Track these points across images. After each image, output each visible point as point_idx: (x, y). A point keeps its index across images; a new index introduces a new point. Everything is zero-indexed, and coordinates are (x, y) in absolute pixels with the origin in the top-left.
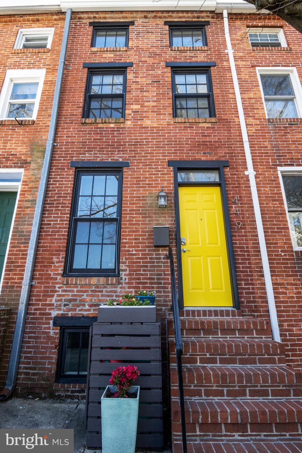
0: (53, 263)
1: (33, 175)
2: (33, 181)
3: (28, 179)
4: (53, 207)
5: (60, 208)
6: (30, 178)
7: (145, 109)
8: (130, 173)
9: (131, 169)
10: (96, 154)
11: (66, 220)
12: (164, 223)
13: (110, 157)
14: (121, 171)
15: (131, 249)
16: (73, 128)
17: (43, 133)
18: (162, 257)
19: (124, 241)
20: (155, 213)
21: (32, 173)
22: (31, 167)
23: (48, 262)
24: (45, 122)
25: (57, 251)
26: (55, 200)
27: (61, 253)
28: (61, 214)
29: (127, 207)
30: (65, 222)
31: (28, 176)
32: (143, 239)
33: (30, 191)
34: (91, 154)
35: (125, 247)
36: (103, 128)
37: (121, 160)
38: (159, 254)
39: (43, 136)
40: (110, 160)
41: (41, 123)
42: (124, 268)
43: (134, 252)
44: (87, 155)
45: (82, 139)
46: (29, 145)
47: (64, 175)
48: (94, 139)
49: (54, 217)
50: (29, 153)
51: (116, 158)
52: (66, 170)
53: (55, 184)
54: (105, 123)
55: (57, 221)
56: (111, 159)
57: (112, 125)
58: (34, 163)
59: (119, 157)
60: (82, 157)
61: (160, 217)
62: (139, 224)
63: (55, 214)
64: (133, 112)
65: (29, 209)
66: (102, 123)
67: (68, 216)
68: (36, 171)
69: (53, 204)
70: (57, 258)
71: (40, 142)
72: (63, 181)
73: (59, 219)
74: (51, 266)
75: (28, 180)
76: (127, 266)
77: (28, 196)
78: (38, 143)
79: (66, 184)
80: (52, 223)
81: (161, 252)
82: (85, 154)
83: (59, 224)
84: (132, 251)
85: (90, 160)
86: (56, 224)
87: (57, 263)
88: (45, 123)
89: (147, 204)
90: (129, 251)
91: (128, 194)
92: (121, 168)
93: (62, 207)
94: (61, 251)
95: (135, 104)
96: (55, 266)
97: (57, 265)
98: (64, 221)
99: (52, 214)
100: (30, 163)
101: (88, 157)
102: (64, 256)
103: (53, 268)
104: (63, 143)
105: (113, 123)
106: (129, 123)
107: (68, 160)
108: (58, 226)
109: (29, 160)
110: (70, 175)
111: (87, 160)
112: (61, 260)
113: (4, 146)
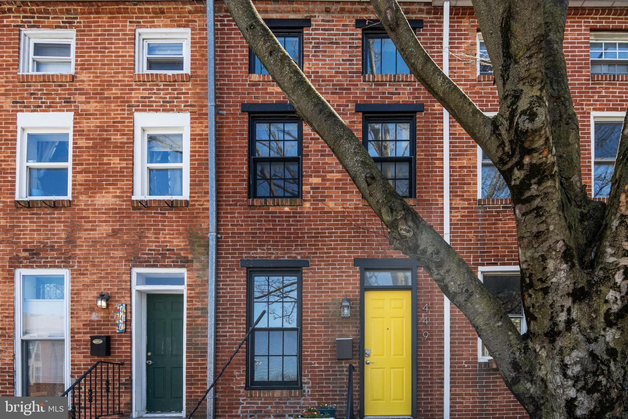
0: (235, 376)
1: (198, 277)
2: (199, 285)
3: (193, 282)
4: (226, 316)
5: (234, 318)
6: (195, 281)
7: (328, 184)
8: (310, 274)
9: (311, 269)
10: (270, 249)
11: (243, 332)
12: (348, 334)
13: (287, 253)
14: (300, 271)
15: (313, 362)
16: (239, 213)
17: (203, 220)
18: (345, 369)
19: (306, 353)
20: (338, 323)
21: (197, 275)
22: (195, 267)
23: (229, 376)
24: (202, 203)
25: (236, 364)
26: (227, 308)
27: (241, 366)
28: (237, 324)
29: (308, 317)
30: (242, 334)
31: (192, 279)
32: (325, 351)
33: (198, 297)
34: (264, 250)
35: (307, 360)
36: (276, 213)
37: (299, 257)
38: (342, 367)
39: (203, 224)
40: (286, 258)
41: (197, 203)
42: (306, 381)
43: (316, 365)
44: (259, 251)
45: (252, 229)
46: (187, 237)
47: (234, 277)
48: (266, 229)
49: (229, 328)
50: (189, 247)
51: (294, 255)
52: (236, 270)
53: (226, 289)
54: (278, 205)
55: (233, 332)
56: (288, 257)
57: (287, 209)
58: (197, 262)
59: (297, 254)
60: (253, 254)
61: (344, 327)
62: (321, 335)
63: (229, 324)
64: (312, 188)
65: (200, 319)
66: (274, 206)
67: (245, 326)
68: (201, 272)
69: (226, 312)
70: (238, 372)
71: (199, 232)
72: (233, 285)
73: (235, 330)
74: (233, 380)
75: (194, 283)
76: (310, 379)
77: (197, 303)
78: (198, 233)
79: (238, 289)
80: (228, 334)
81: (343, 365)
82: (256, 249)
83: (235, 336)
84: (315, 364)
85: (263, 257)
86: (232, 336)
87: (239, 376)
88: (202, 205)
89: (330, 312)
90: (311, 364)
91: (308, 300)
92: (300, 268)
93: (236, 316)
94: (241, 364)
95: (315, 176)
96: (236, 380)
97: (238, 378)
98: (241, 332)
99: (226, 324)
100: (192, 261)
101: (259, 253)
102: (245, 369)
103: (234, 381)
104: (229, 234)
105: (287, 206)
106: (307, 205)
107: (238, 257)
108: (235, 338)
109: (190, 256)
110: (242, 277)
111: (259, 257)
112: (242, 373)
113: (155, 238)
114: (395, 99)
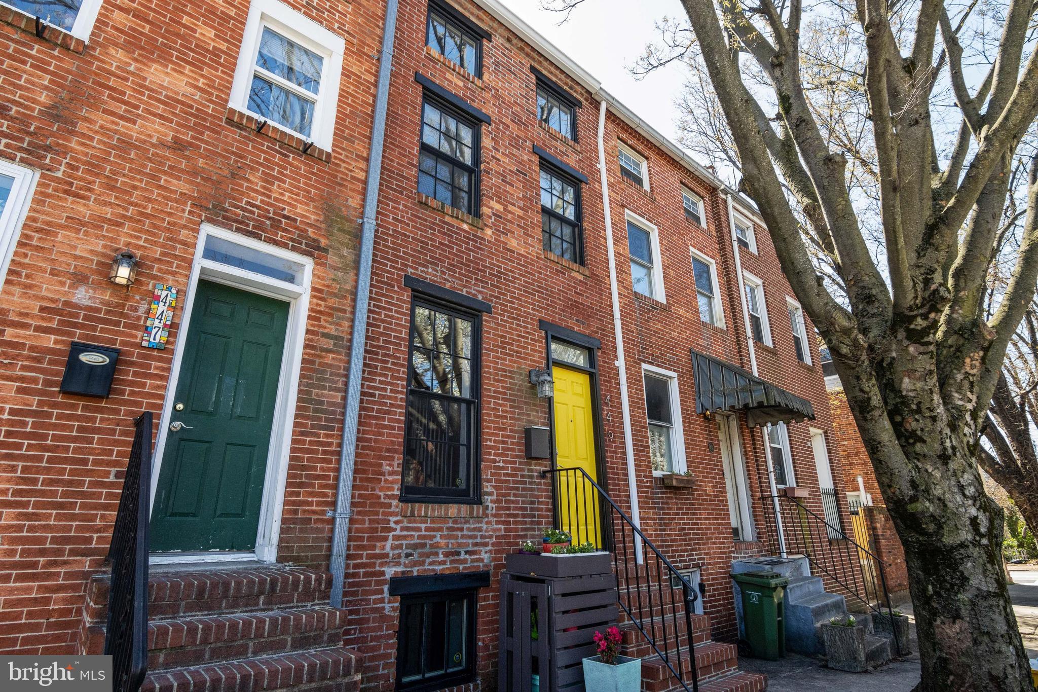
0: (383, 474)
1: (334, 280)
2: (335, 295)
3: (324, 285)
4: (377, 360)
5: (389, 365)
6: (328, 286)
7: (510, 217)
8: (492, 325)
9: (493, 318)
10: (444, 273)
11: (401, 393)
12: (536, 420)
13: (465, 287)
14: (477, 316)
15: (497, 459)
16: (405, 206)
17: (351, 193)
18: (535, 474)
19: (489, 443)
20: (525, 403)
21: (331, 276)
22: (329, 262)
23: (374, 473)
24: (351, 168)
25: (388, 450)
26: (379, 347)
27: (396, 456)
28: (392, 376)
29: (489, 386)
30: (400, 396)
31: (324, 280)
32: (512, 443)
33: (331, 315)
34: (436, 271)
35: (489, 453)
36: (453, 226)
37: (480, 297)
38: (532, 471)
39: (350, 200)
40: (464, 293)
41: (343, 165)
42: (489, 490)
43: (501, 464)
44: (430, 270)
45: (421, 235)
46: (322, 208)
47: (392, 298)
48: (440, 243)
49: (381, 382)
50: (323, 226)
51: (474, 292)
52: (396, 289)
53: (379, 314)
54: (457, 218)
55: (385, 390)
56: (467, 292)
57: (465, 227)
58: (335, 254)
60: (422, 271)
61: (532, 410)
62: (506, 418)
63: (381, 375)
64: (494, 214)
65: (331, 356)
66: (452, 216)
67: (405, 383)
68: (339, 274)
69: (377, 354)
70: (390, 465)
71: (344, 209)
72: (391, 310)
73: (389, 388)
74: (380, 480)
75: (325, 289)
76: (495, 487)
77: (327, 325)
78: (340, 210)
79: (398, 319)
80: (377, 393)
81: (533, 467)
82: (427, 267)
83: (390, 398)
84: (499, 462)
85: (435, 281)
86: (384, 397)
87: (392, 473)
88: (351, 171)
89: (516, 384)
90: (495, 461)
91: (491, 362)
92: (479, 311)
93: (393, 363)
94: (396, 451)
95: (497, 201)
96: (386, 480)
97: (390, 478)
98: (398, 392)
99: (375, 374)
100: (325, 250)
101: (430, 274)
102: (401, 462)
103: (382, 483)
104: (389, 229)
105: (467, 223)
106: (489, 232)
107: (400, 269)
108: (388, 401)
109: (323, 242)
110: (404, 302)
111: (430, 280)
112: (396, 469)
113: (264, 187)
114: (565, 158)
